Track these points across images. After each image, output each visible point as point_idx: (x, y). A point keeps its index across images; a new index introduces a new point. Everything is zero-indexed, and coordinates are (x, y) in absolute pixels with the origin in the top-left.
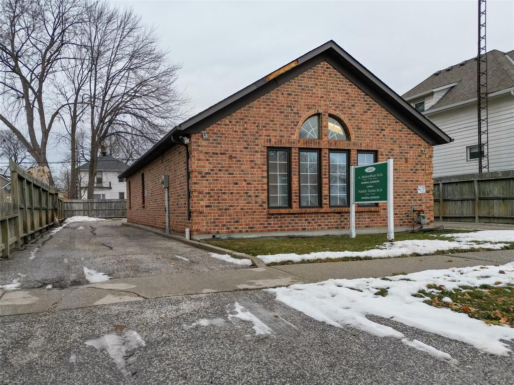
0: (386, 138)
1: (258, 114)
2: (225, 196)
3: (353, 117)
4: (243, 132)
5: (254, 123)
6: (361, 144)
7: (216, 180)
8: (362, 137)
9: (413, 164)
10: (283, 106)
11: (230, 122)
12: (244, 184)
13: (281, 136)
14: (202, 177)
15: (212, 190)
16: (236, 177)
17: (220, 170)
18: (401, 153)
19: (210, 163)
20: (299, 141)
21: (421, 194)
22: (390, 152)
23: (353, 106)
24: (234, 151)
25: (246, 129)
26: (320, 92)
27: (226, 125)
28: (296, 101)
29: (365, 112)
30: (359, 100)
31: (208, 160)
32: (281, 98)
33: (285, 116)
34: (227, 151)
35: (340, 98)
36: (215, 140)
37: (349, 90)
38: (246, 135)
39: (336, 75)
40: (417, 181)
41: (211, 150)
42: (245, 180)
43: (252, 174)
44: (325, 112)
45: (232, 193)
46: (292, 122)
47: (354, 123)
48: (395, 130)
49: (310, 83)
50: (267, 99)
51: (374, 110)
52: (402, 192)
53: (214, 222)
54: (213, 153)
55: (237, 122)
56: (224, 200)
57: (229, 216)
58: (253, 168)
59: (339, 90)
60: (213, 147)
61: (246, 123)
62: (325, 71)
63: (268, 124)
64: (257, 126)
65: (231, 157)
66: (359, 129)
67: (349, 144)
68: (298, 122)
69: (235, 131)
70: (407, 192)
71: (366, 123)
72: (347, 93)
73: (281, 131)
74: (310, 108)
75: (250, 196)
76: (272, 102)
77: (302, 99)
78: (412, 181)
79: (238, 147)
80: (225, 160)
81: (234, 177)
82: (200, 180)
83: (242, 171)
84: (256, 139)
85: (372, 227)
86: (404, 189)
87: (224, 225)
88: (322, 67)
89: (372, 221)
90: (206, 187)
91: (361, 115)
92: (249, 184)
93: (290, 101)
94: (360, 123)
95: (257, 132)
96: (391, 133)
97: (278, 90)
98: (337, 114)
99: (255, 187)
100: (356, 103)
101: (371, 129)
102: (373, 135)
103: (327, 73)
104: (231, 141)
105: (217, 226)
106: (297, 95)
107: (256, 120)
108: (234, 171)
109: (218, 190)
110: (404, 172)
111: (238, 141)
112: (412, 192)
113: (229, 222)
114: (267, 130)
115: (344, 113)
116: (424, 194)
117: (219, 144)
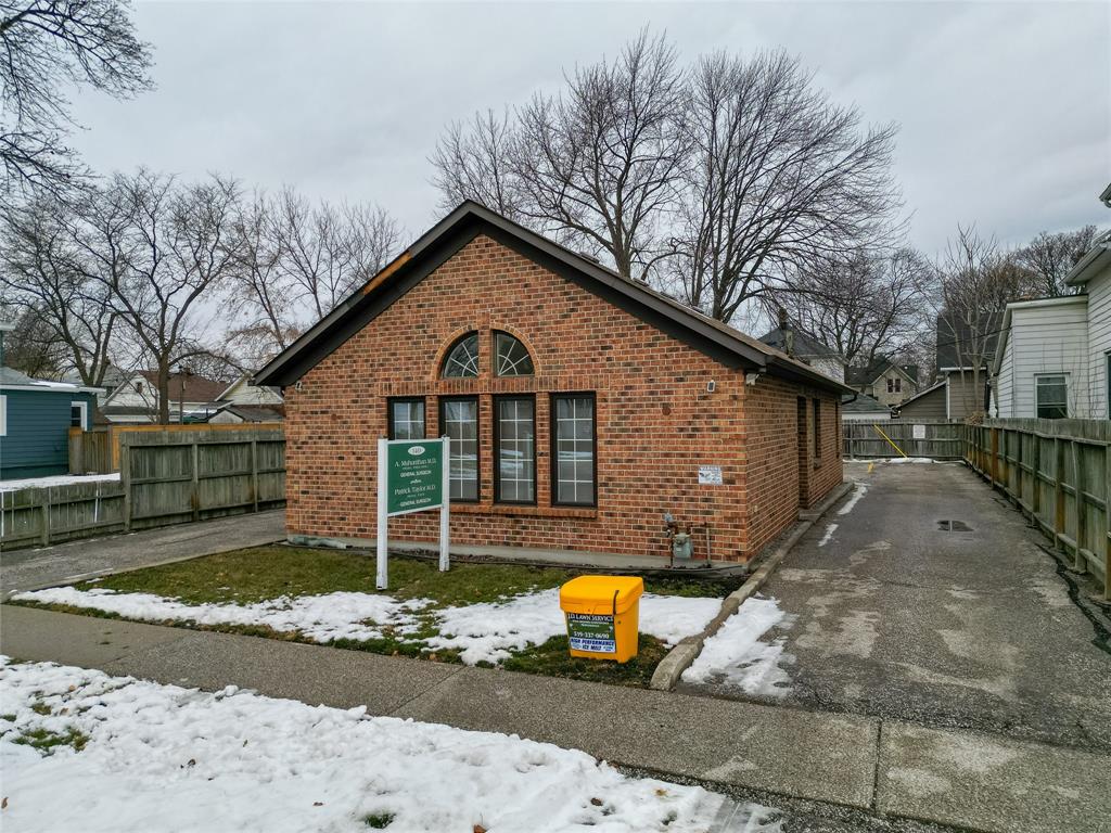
0: (613, 365)
1: (373, 346)
2: (327, 478)
3: (538, 330)
4: (350, 377)
5: (367, 361)
6: (556, 382)
7: (315, 453)
8: (558, 367)
9: (685, 417)
10: (410, 327)
11: (334, 363)
12: (353, 459)
13: (408, 379)
14: (298, 448)
15: (310, 468)
16: (342, 448)
17: (320, 438)
18: (652, 393)
19: (308, 428)
20: (437, 384)
21: (709, 487)
22: (623, 394)
23: (538, 307)
24: (338, 407)
25: (355, 371)
26: (472, 292)
27: (328, 368)
28: (431, 316)
29: (565, 316)
30: (552, 295)
31: (305, 423)
32: (408, 315)
33: (415, 343)
34: (330, 407)
35: (511, 298)
36: (313, 392)
37: (531, 279)
38: (354, 381)
39: (503, 255)
40: (698, 455)
41: (308, 408)
42: (354, 453)
43: (364, 443)
44: (483, 328)
45: (335, 473)
46: (426, 353)
47: (541, 340)
48: (637, 346)
49: (456, 280)
50: (386, 319)
51: (586, 309)
52: (654, 480)
53: (313, 518)
54: (312, 413)
55: (343, 362)
56: (324, 483)
57: (332, 508)
58: (365, 432)
59: (509, 282)
60: (312, 403)
61: (355, 362)
62: (483, 251)
63: (388, 360)
64: (371, 365)
65: (334, 417)
66: (553, 351)
67: (531, 383)
68: (435, 352)
69: (341, 377)
70: (668, 480)
71: (566, 339)
72: (526, 286)
73: (407, 369)
74: (455, 325)
75: (360, 479)
76: (393, 323)
77: (441, 310)
78: (683, 455)
79: (345, 401)
80: (326, 423)
81: (338, 448)
82: (294, 453)
83: (350, 438)
84: (369, 386)
85: (581, 549)
86: (662, 474)
87: (325, 523)
88: (477, 247)
89: (581, 536)
90: (302, 463)
91: (557, 323)
92: (359, 459)
93: (421, 316)
94: (554, 340)
95: (371, 375)
96: (627, 352)
97: (402, 302)
98: (507, 328)
99: (368, 464)
100: (545, 301)
101: (578, 349)
102: (583, 360)
103: (486, 256)
104: (335, 392)
105: (315, 523)
106: (433, 305)
107: (370, 356)
108: (339, 438)
109: (317, 468)
110: (660, 436)
111: (344, 392)
112: (682, 481)
113: (331, 518)
114: (385, 370)
115: (520, 325)
116: (720, 487)
117: (319, 397)
